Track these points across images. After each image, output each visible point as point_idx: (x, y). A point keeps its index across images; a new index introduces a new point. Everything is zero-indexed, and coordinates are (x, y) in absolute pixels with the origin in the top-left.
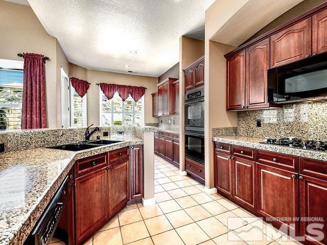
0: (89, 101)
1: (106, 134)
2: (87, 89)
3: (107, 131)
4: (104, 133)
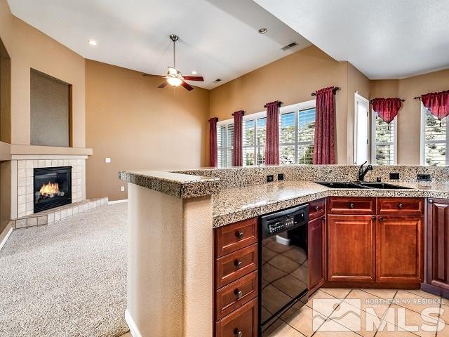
0: (401, 126)
1: (394, 176)
2: (398, 109)
3: (397, 172)
4: (390, 174)
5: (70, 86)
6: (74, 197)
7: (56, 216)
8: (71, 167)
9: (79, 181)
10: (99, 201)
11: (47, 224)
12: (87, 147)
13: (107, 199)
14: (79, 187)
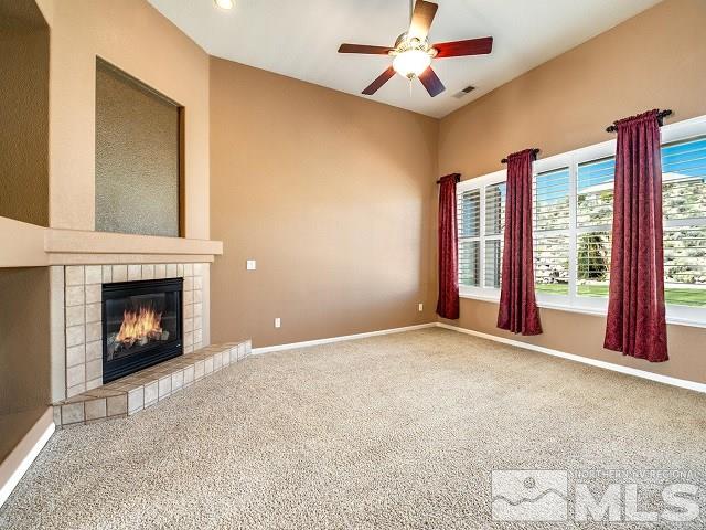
5: (180, 109)
6: (187, 340)
7: (148, 392)
8: (182, 279)
9: (199, 307)
10: (234, 350)
11: (127, 414)
12: (213, 237)
13: (249, 344)
14: (198, 320)
